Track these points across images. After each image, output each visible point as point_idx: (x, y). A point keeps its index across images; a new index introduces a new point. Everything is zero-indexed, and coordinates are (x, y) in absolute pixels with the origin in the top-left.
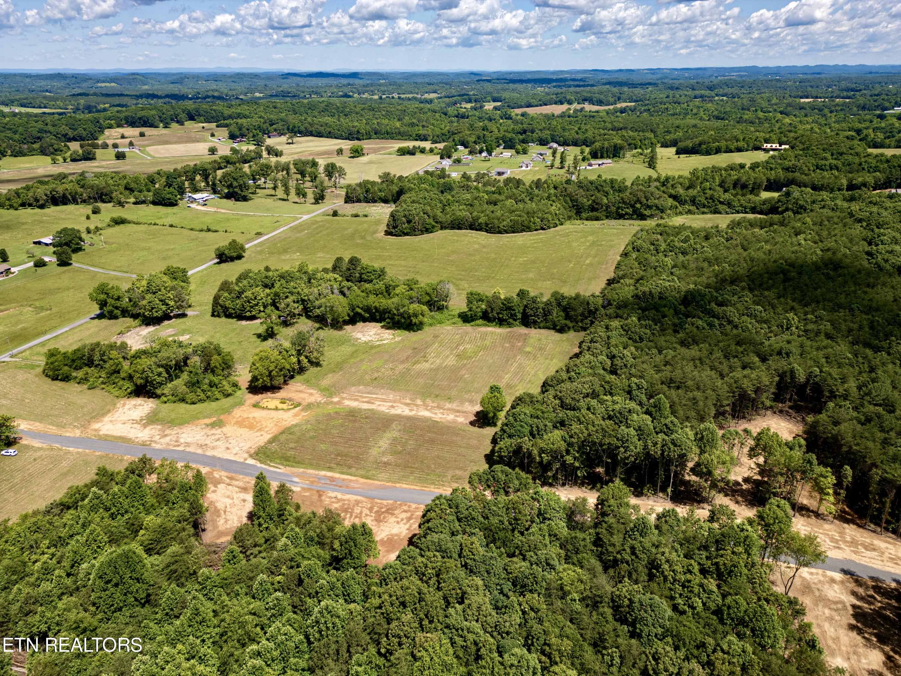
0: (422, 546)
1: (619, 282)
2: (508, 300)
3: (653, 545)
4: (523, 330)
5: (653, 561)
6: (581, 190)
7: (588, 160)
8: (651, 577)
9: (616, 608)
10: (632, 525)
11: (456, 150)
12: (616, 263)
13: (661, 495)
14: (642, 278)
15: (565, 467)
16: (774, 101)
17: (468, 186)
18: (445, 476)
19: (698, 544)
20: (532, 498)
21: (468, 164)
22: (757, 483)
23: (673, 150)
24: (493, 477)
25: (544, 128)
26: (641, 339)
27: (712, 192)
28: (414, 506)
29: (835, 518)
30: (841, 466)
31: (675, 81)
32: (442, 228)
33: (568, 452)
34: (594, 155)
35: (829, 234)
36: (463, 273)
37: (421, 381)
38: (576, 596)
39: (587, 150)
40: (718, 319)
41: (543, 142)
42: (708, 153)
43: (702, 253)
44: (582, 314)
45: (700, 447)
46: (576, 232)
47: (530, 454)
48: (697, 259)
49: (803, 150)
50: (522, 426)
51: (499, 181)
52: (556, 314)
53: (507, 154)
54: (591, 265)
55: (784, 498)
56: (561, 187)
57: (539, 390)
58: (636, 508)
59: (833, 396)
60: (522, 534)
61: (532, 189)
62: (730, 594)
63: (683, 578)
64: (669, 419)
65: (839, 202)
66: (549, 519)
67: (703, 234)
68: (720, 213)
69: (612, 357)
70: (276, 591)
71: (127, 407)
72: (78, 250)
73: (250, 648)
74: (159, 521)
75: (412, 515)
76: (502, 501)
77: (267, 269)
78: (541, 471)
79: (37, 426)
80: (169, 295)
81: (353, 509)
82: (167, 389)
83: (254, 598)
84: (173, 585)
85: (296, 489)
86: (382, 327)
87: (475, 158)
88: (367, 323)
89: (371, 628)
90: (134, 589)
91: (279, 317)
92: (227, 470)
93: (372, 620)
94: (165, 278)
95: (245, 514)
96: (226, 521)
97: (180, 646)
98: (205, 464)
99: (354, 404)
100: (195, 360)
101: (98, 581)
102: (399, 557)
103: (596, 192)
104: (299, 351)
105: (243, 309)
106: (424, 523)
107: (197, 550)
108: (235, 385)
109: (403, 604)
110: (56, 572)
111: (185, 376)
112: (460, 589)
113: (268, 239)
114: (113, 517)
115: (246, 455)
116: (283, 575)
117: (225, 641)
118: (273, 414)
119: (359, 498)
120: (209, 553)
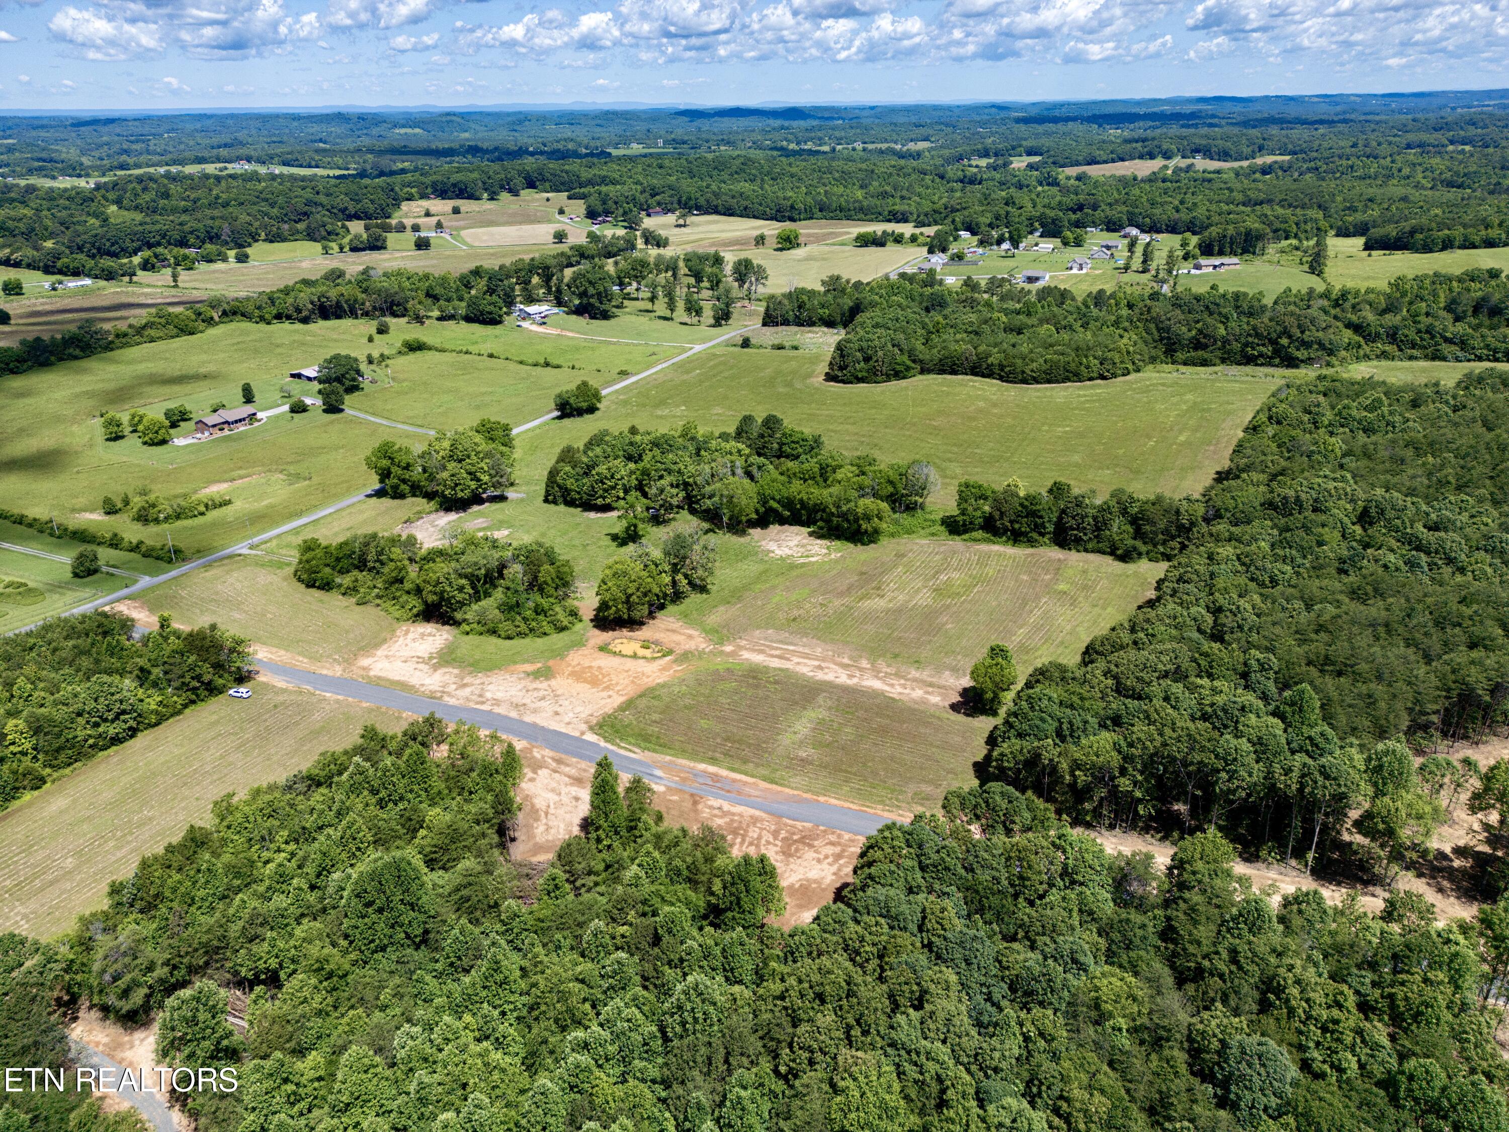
0: (858, 905)
1: (1238, 477)
2: (1032, 499)
3: (1274, 951)
4: (1055, 553)
5: (1271, 979)
6: (1178, 312)
7: (1194, 257)
8: (1264, 1007)
9: (1195, 1052)
10: (1234, 911)
11: (956, 239)
12: (1234, 442)
13: (1293, 862)
14: (1282, 473)
15: (1116, 798)
17: (973, 300)
18: (901, 792)
19: (1359, 958)
20: (1053, 844)
21: (975, 263)
22: (1481, 860)
23: (1360, 241)
24: (987, 802)
25: (1117, 201)
26: (1274, 582)
27: (1429, 320)
28: (847, 836)
31: (1370, 117)
32: (922, 372)
33: (1123, 772)
34: (1207, 250)
36: (955, 449)
37: (871, 629)
38: (1123, 1023)
39: (1194, 240)
40: (1428, 553)
41: (1112, 226)
42: (1427, 248)
43: (1403, 431)
44: (1166, 532)
45: (1375, 785)
46: (1163, 385)
47: (1054, 769)
48: (1393, 442)
50: (1043, 720)
51: (1029, 292)
52: (1118, 528)
53: (1047, 245)
54: (1188, 444)
56: (1141, 304)
57: (1078, 658)
58: (1244, 881)
60: (1031, 903)
61: (1087, 307)
62: (1414, 1054)
63: (1325, 1014)
64: (1318, 729)
66: (1081, 884)
67: (1408, 397)
68: (1444, 359)
69: (1217, 611)
70: (617, 949)
71: (411, 636)
72: (353, 389)
73: (573, 1034)
74: (448, 817)
75: (843, 851)
76: (1000, 844)
77: (633, 431)
78: (1072, 800)
79: (281, 656)
80: (482, 465)
81: (746, 831)
82: (472, 612)
83: (583, 955)
84: (464, 921)
85: (658, 788)
86: (811, 534)
87: (988, 253)
88: (786, 527)
89: (765, 1030)
90: (405, 919)
91: (648, 509)
92: (553, 748)
93: (768, 1016)
94: (478, 438)
95: (577, 821)
96: (548, 828)
97: (468, 1018)
98: (521, 736)
99: (757, 658)
100: (516, 570)
101: (354, 901)
102: (817, 918)
103: (1205, 315)
104: (675, 565)
105: (592, 493)
106: (862, 867)
107: (502, 870)
108: (574, 614)
109: (821, 998)
110: (295, 881)
111: (498, 594)
112: (918, 984)
113: (637, 382)
114: (382, 804)
115: (584, 727)
116: (631, 925)
117: (537, 1019)
118: (630, 664)
119: (758, 813)
120: (519, 877)
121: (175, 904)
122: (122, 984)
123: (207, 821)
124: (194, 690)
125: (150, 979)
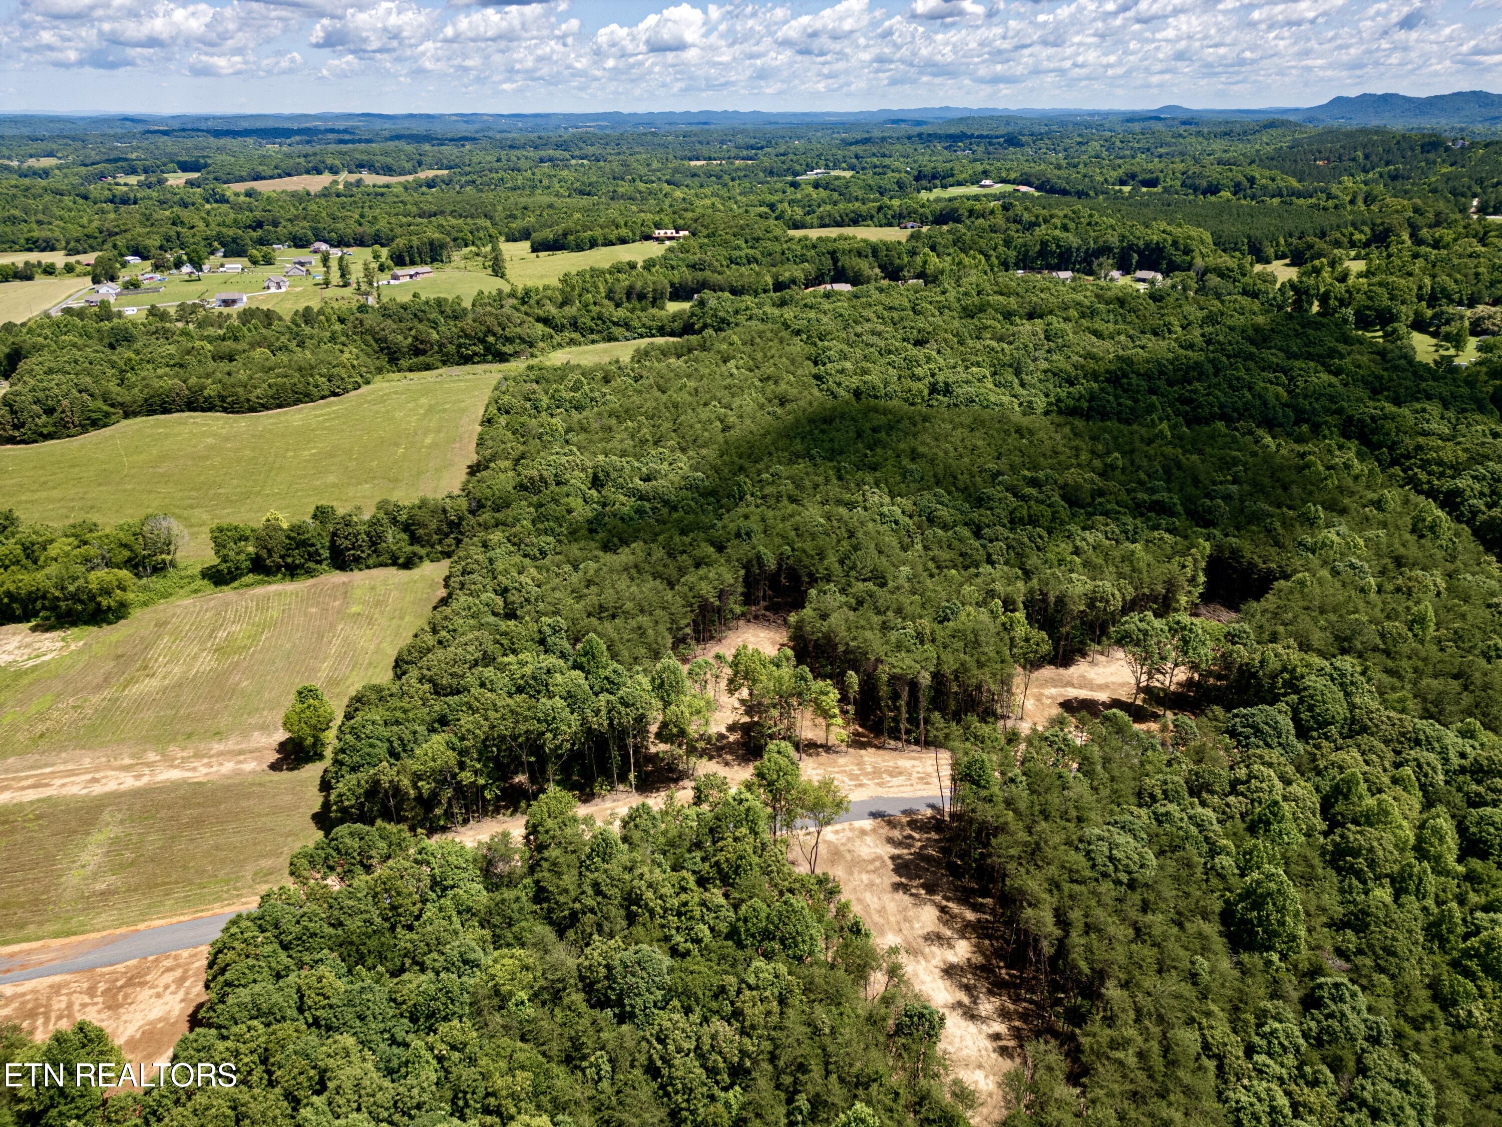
0: (221, 1021)
1: (487, 467)
2: (297, 529)
3: (625, 868)
4: (338, 577)
5: (629, 894)
6: (390, 322)
7: (390, 269)
8: (631, 919)
9: (588, 987)
10: (587, 849)
11: (124, 265)
12: (476, 436)
13: (621, 787)
14: (523, 456)
15: (463, 792)
16: (655, 165)
17: (166, 331)
18: (238, 879)
19: (687, 844)
20: (416, 861)
21: (156, 290)
22: (746, 729)
23: (526, 245)
24: (337, 850)
25: (296, 217)
26: (544, 554)
27: (598, 308)
28: (185, 954)
29: (848, 746)
30: (843, 673)
31: (505, 135)
32: (126, 416)
33: (462, 766)
34: (399, 260)
35: (765, 356)
36: (194, 494)
37: (149, 715)
38: (523, 995)
39: (384, 252)
40: (649, 500)
41: (299, 242)
42: (579, 248)
43: (604, 403)
44: (439, 531)
45: (662, 698)
46: (396, 393)
47: (396, 789)
48: (600, 414)
49: (708, 236)
50: (372, 746)
51: (229, 316)
52: (393, 538)
53: (235, 265)
54: (435, 445)
55: (784, 738)
56: (352, 318)
57: (390, 674)
58: (589, 820)
59: (813, 580)
60: (410, 928)
61: (298, 325)
62: (743, 901)
63: (676, 902)
64: (610, 668)
65: (768, 309)
66: (453, 887)
67: (599, 375)
68: (617, 340)
69: (504, 592)
75: (186, 971)
76: (362, 885)
78: (422, 812)
81: (48, 1006)
86: (34, 629)
87: (168, 278)
102: (175, 1057)
103: (416, 322)
106: (215, 977)
112: (314, 1067)
119: (57, 979)
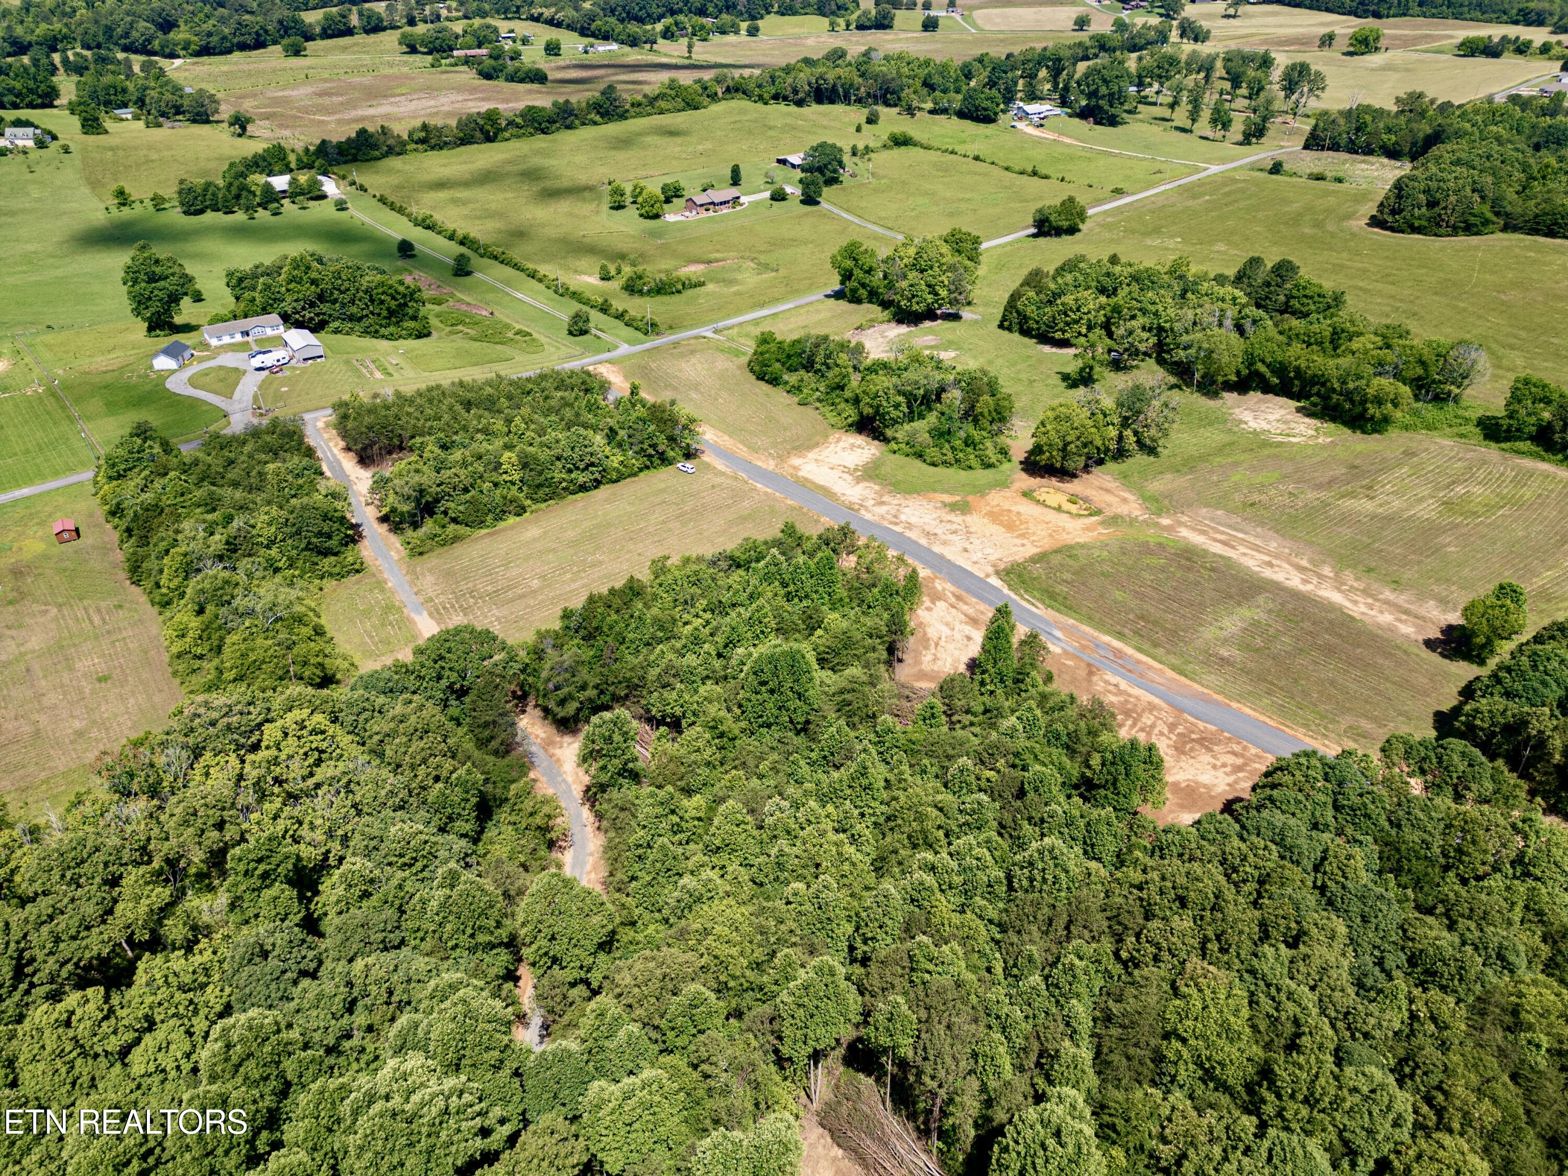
0: (1248, 823)
18: (1333, 721)
20: (1514, 826)
24: (1440, 758)
28: (1254, 750)
32: (1506, 228)
36: (1523, 334)
37: (1346, 533)
38: (1544, 1041)
47: (1542, 743)
50: (1544, 684)
60: (1464, 882)
66: (1537, 879)
70: (980, 790)
71: (841, 444)
72: (833, 181)
73: (923, 854)
74: (845, 624)
75: (1245, 764)
76: (1443, 807)
77: (1114, 260)
78: (1554, 784)
79: (725, 441)
80: (944, 278)
81: (1140, 716)
82: (902, 432)
83: (946, 786)
84: (842, 722)
85: (1054, 648)
86: (1299, 410)
88: (1270, 396)
89: (1115, 912)
90: (791, 705)
91: (1110, 351)
92: (955, 582)
93: (1120, 900)
94: (945, 249)
95: (965, 659)
96: (936, 659)
97: (830, 808)
98: (927, 564)
99: (1197, 539)
100: (954, 396)
101: (751, 677)
102: (1199, 822)
104: (1126, 419)
105: (1053, 324)
106: (1264, 787)
107: (885, 685)
108: (1004, 452)
109: (1183, 902)
110: (706, 646)
111: (932, 418)
112: (1298, 923)
113: (1131, 204)
114: (789, 597)
115: (990, 570)
116: (998, 772)
117: (892, 829)
118: (1052, 515)
119: (1157, 701)
120: (899, 696)
121: (609, 639)
122: (561, 693)
123: (644, 575)
124: (650, 456)
125: (582, 696)
